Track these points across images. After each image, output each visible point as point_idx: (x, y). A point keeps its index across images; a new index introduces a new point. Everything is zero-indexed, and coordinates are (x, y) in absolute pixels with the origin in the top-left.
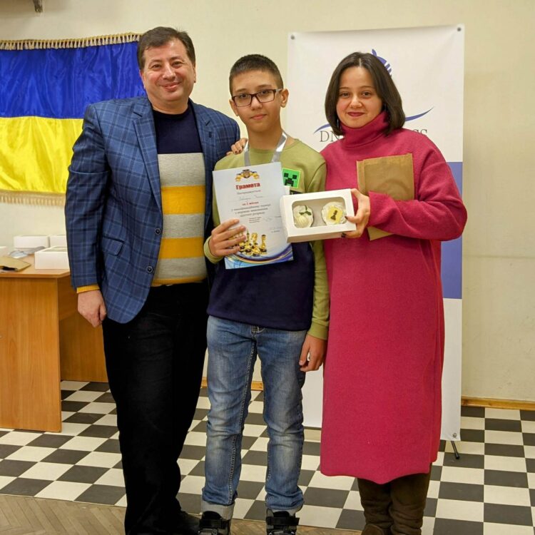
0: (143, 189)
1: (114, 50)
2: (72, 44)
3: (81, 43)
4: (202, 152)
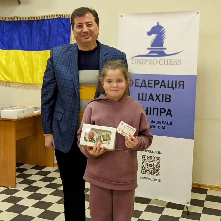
0: (71, 87)
1: (50, 21)
2: (32, 18)
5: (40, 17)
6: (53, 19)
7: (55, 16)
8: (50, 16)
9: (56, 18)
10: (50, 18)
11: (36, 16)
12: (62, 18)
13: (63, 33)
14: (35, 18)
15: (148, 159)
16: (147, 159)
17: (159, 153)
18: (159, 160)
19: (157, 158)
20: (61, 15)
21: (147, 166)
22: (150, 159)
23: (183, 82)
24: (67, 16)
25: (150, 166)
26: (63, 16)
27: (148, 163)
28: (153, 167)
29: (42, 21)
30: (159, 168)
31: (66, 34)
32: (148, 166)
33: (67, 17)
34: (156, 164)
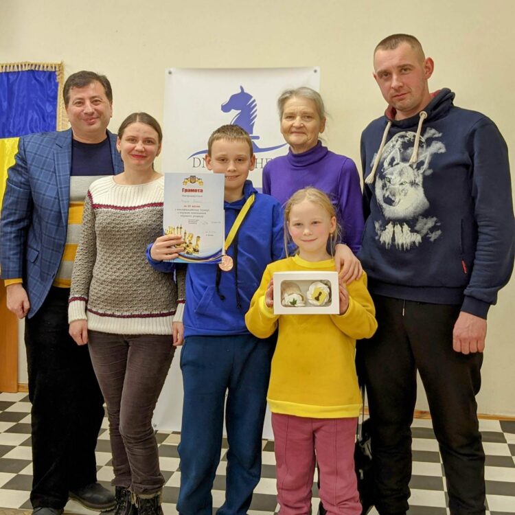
0: (54, 209)
1: (10, 77)
6: (19, 72)
7: (22, 66)
8: (10, 66)
9: (24, 69)
10: (11, 70)
13: (40, 103)
20: (36, 66)
24: (49, 67)
26: (39, 66)
31: (48, 104)
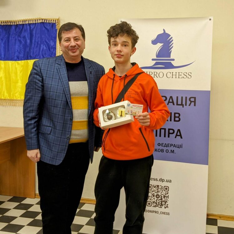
0: (63, 100)
1: (31, 26)
2: (10, 22)
3: (15, 22)
4: (86, 80)
5: (19, 22)
8: (31, 20)
10: (32, 22)
11: (15, 20)
12: (46, 23)
13: (47, 41)
14: (13, 22)
15: (155, 189)
16: (153, 189)
17: (167, 181)
18: (167, 190)
19: (165, 187)
20: (45, 20)
21: (153, 197)
22: (156, 189)
23: (195, 98)
25: (157, 197)
26: (47, 20)
27: (154, 194)
28: (160, 198)
29: (22, 25)
30: (167, 199)
32: (155, 197)
33: (52, 22)
34: (164, 195)
